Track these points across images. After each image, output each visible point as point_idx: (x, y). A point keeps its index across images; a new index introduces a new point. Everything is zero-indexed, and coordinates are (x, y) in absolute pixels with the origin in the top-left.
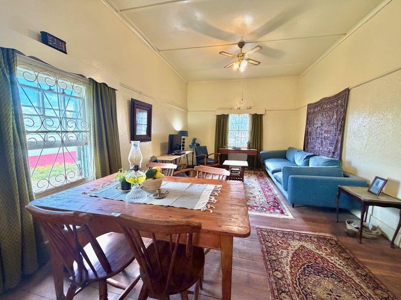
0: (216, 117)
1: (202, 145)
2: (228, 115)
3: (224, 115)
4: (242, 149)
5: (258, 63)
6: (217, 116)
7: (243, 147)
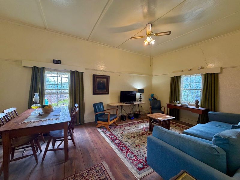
0: (170, 79)
1: (158, 99)
2: (180, 76)
3: (176, 76)
4: (189, 107)
5: (169, 33)
6: (171, 77)
7: (190, 105)
